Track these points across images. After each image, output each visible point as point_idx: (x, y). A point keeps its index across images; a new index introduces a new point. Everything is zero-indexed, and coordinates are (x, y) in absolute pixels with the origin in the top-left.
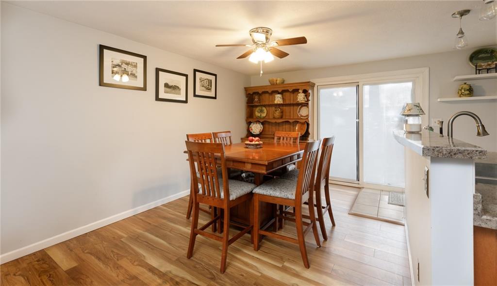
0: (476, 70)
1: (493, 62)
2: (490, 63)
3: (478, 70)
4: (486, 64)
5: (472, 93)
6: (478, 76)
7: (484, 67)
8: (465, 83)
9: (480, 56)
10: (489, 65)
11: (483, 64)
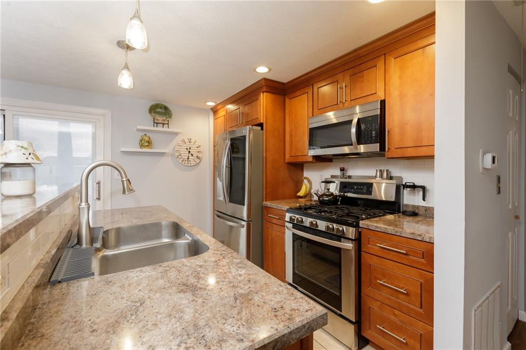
0: (154, 123)
1: (167, 118)
2: (164, 118)
3: (156, 124)
4: (162, 119)
5: (152, 145)
6: (155, 129)
7: (160, 122)
8: (145, 135)
9: (158, 110)
10: (164, 120)
11: (159, 119)
